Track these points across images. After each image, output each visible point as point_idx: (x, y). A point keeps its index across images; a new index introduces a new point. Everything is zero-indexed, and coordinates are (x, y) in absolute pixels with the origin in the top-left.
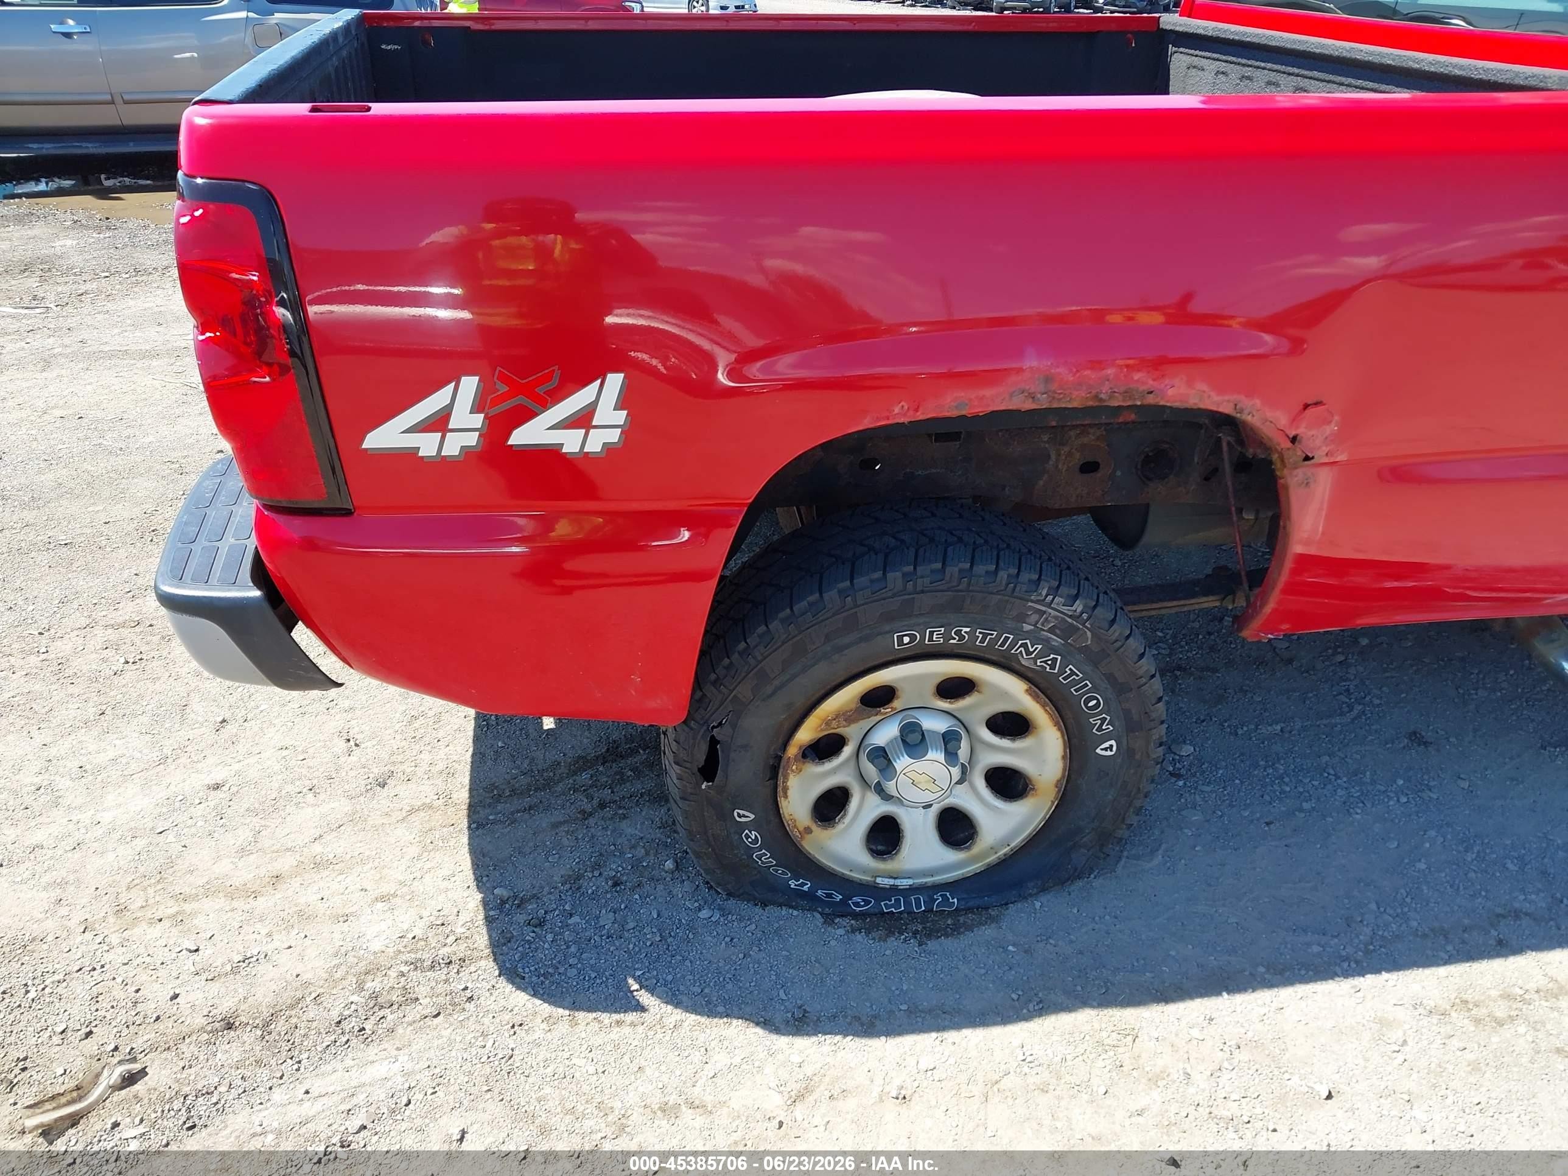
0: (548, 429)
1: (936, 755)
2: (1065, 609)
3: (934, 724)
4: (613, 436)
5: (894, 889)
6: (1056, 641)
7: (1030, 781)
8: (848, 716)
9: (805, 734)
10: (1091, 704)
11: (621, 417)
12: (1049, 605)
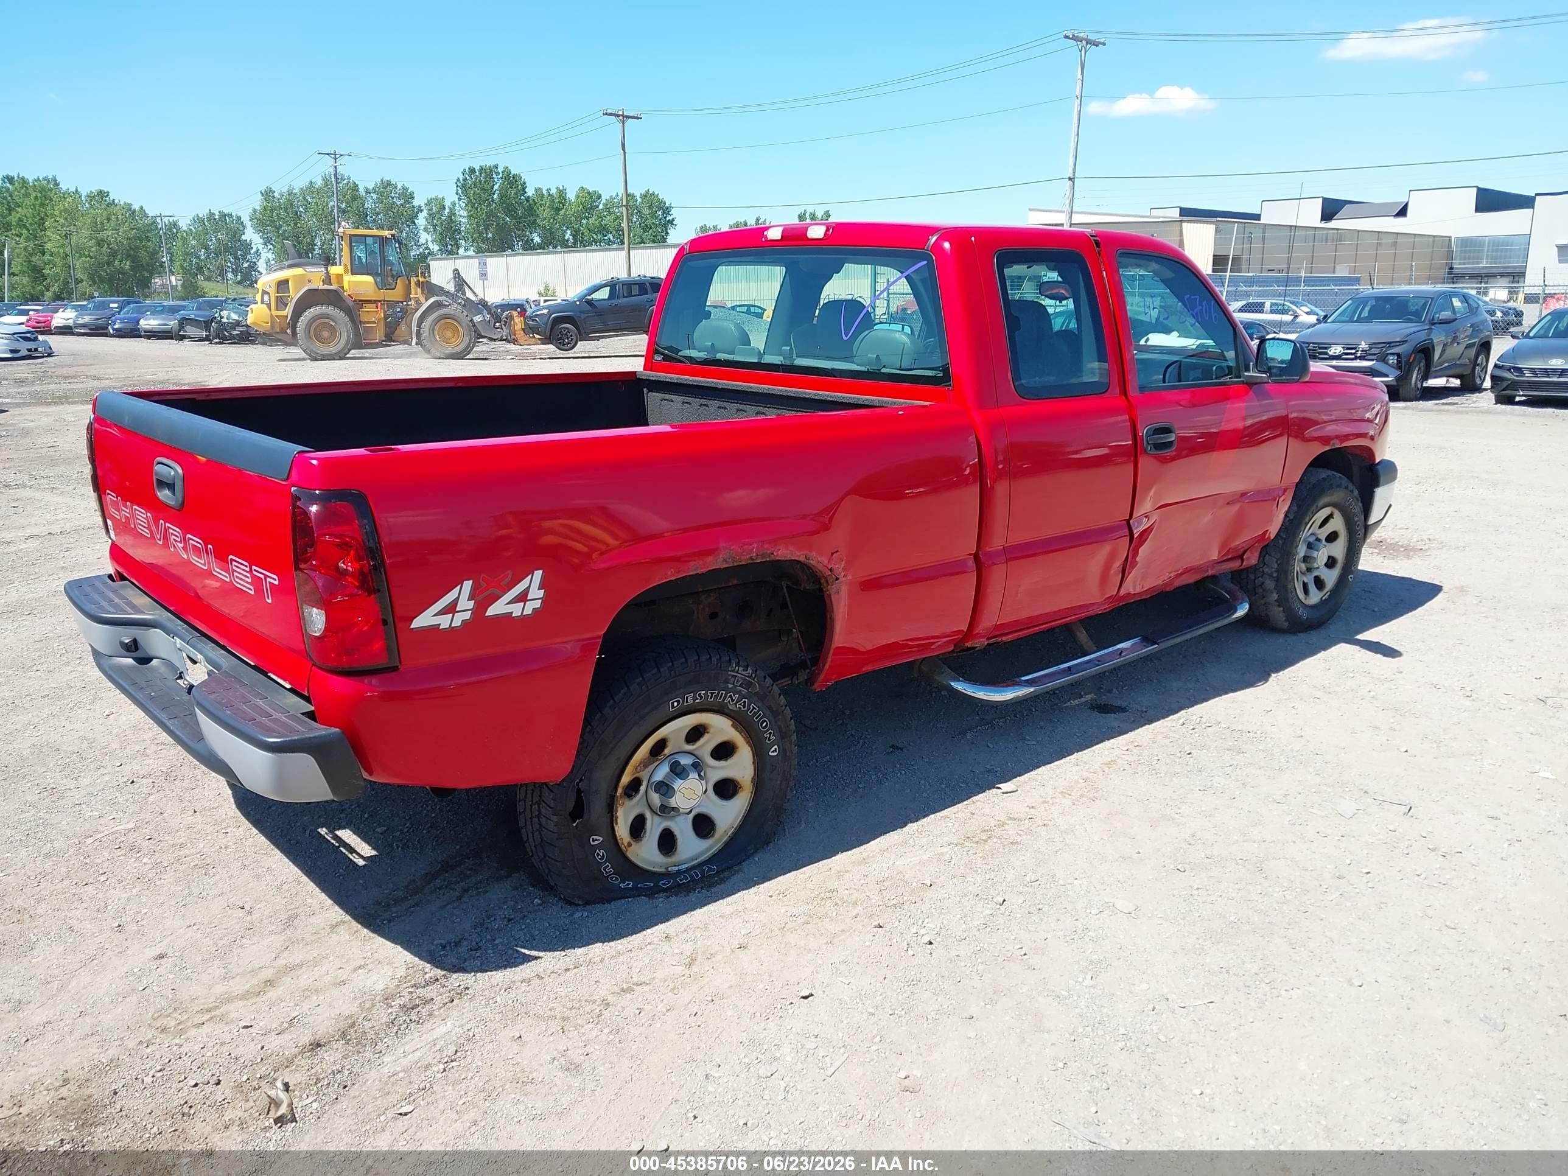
0: (508, 604)
1: (694, 775)
2: (743, 673)
3: (686, 761)
4: (537, 604)
5: (679, 872)
6: (744, 691)
7: (738, 783)
8: (645, 764)
9: (625, 779)
10: (765, 724)
11: (541, 593)
12: (737, 672)
